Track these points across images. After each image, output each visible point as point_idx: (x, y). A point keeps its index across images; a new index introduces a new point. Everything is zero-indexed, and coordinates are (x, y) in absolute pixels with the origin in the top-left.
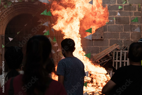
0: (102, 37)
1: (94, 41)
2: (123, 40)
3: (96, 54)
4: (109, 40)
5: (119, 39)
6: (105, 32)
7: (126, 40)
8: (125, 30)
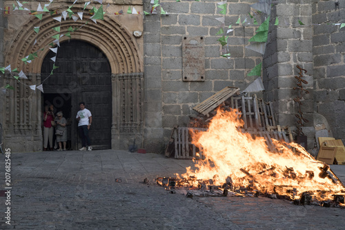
0: (202, 78)
1: (189, 83)
2: (234, 81)
3: (193, 104)
4: (213, 81)
5: (229, 80)
6: (207, 70)
7: (239, 81)
8: (236, 66)
